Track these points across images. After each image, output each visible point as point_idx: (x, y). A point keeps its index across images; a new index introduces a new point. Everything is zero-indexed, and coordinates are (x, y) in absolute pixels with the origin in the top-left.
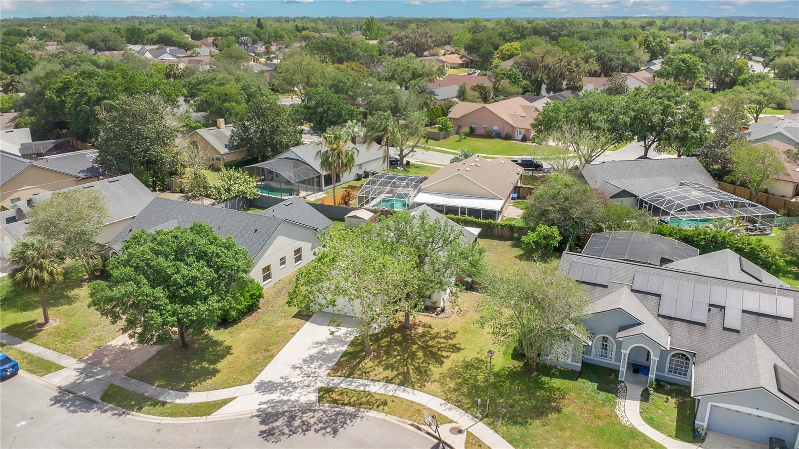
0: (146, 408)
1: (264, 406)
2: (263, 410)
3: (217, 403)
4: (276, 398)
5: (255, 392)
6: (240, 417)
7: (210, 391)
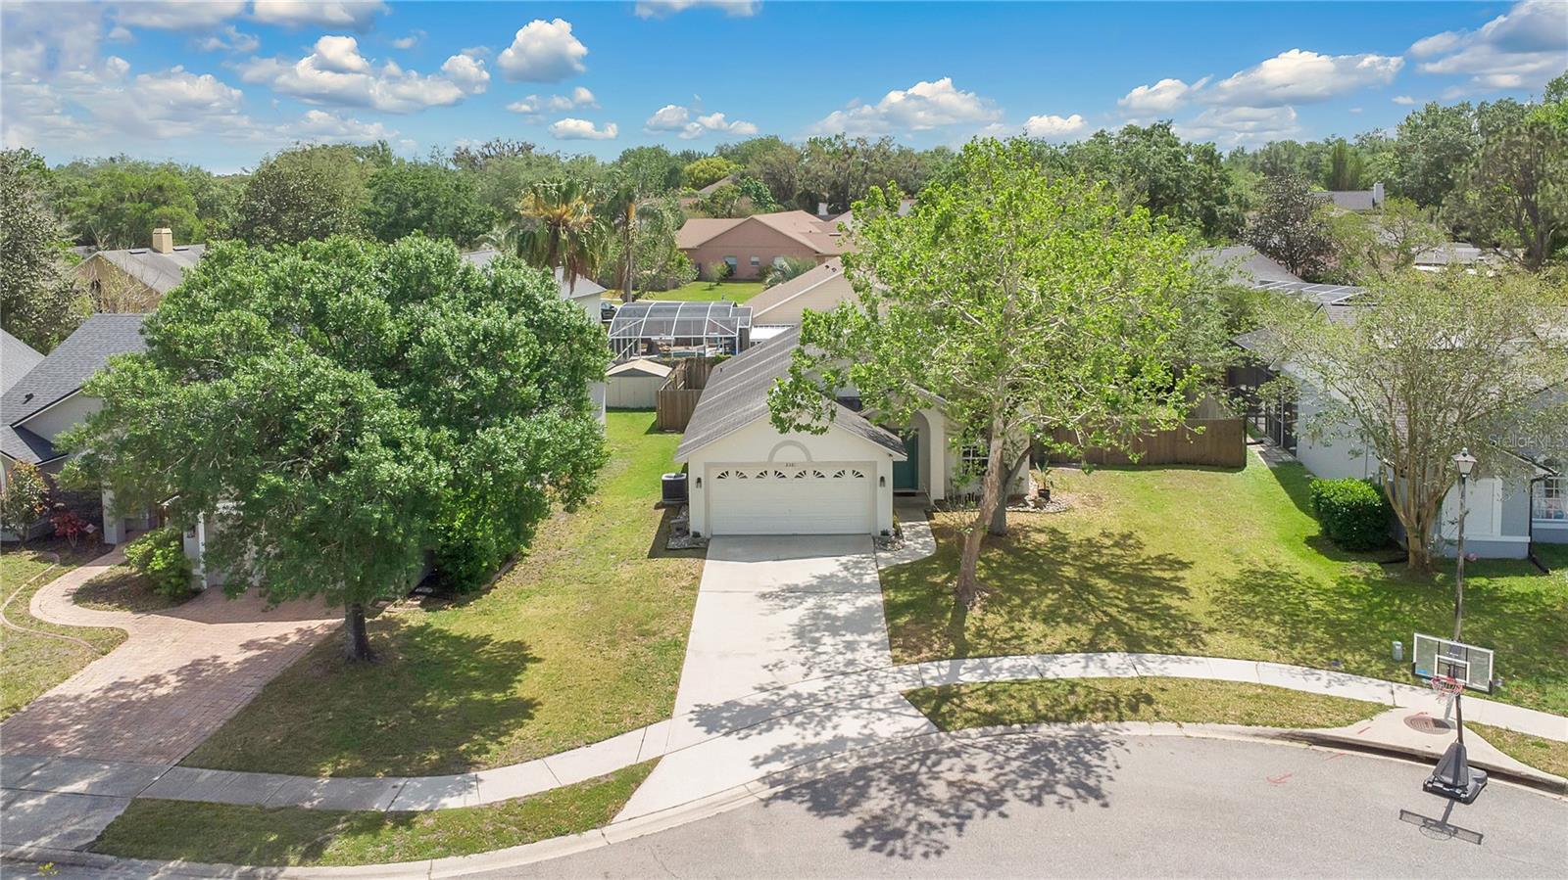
0: (337, 845)
1: (777, 767)
2: (787, 778)
3: (607, 785)
4: (795, 740)
5: (707, 737)
6: (724, 809)
7: (548, 759)
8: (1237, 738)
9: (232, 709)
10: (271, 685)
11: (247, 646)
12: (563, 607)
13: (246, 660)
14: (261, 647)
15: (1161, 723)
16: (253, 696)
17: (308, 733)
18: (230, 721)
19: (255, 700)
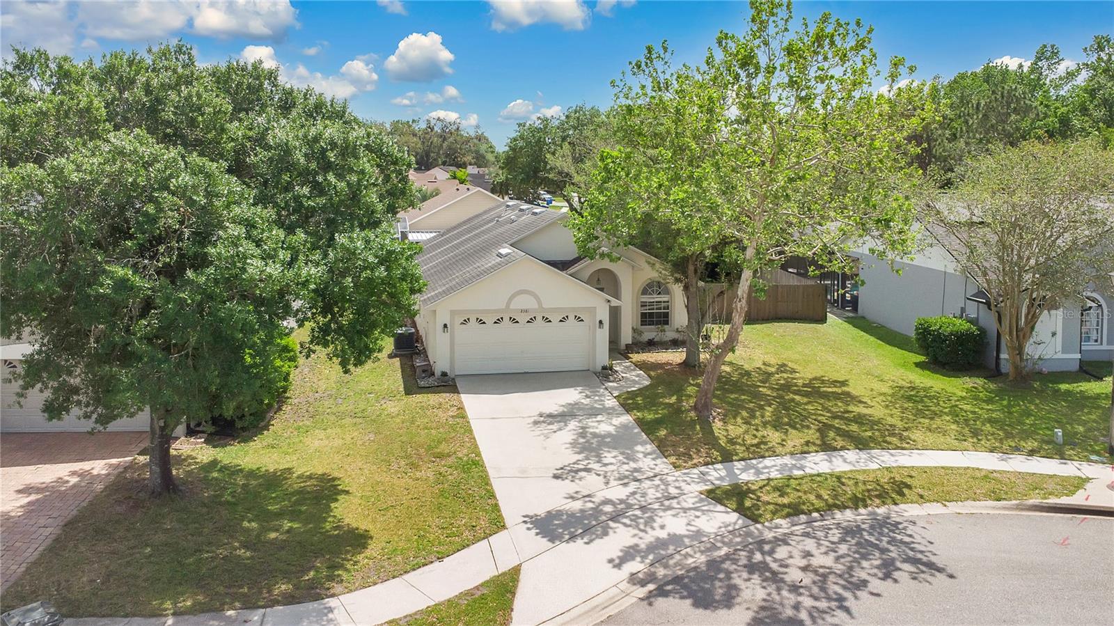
1: (636, 566)
2: (651, 577)
3: (483, 597)
4: (635, 541)
5: (551, 545)
6: (612, 611)
7: (406, 577)
8: (998, 512)
9: (32, 552)
10: (70, 525)
11: (26, 490)
12: (348, 438)
13: (29, 504)
14: (38, 490)
15: (928, 504)
16: (53, 537)
17: (129, 570)
18: (34, 563)
19: (57, 540)
